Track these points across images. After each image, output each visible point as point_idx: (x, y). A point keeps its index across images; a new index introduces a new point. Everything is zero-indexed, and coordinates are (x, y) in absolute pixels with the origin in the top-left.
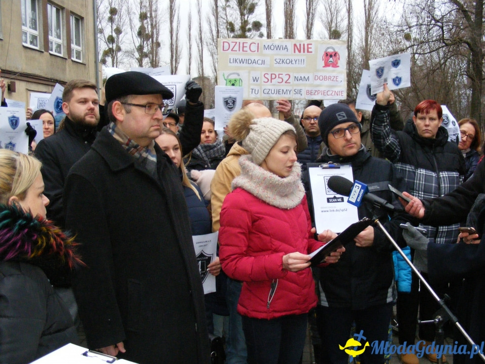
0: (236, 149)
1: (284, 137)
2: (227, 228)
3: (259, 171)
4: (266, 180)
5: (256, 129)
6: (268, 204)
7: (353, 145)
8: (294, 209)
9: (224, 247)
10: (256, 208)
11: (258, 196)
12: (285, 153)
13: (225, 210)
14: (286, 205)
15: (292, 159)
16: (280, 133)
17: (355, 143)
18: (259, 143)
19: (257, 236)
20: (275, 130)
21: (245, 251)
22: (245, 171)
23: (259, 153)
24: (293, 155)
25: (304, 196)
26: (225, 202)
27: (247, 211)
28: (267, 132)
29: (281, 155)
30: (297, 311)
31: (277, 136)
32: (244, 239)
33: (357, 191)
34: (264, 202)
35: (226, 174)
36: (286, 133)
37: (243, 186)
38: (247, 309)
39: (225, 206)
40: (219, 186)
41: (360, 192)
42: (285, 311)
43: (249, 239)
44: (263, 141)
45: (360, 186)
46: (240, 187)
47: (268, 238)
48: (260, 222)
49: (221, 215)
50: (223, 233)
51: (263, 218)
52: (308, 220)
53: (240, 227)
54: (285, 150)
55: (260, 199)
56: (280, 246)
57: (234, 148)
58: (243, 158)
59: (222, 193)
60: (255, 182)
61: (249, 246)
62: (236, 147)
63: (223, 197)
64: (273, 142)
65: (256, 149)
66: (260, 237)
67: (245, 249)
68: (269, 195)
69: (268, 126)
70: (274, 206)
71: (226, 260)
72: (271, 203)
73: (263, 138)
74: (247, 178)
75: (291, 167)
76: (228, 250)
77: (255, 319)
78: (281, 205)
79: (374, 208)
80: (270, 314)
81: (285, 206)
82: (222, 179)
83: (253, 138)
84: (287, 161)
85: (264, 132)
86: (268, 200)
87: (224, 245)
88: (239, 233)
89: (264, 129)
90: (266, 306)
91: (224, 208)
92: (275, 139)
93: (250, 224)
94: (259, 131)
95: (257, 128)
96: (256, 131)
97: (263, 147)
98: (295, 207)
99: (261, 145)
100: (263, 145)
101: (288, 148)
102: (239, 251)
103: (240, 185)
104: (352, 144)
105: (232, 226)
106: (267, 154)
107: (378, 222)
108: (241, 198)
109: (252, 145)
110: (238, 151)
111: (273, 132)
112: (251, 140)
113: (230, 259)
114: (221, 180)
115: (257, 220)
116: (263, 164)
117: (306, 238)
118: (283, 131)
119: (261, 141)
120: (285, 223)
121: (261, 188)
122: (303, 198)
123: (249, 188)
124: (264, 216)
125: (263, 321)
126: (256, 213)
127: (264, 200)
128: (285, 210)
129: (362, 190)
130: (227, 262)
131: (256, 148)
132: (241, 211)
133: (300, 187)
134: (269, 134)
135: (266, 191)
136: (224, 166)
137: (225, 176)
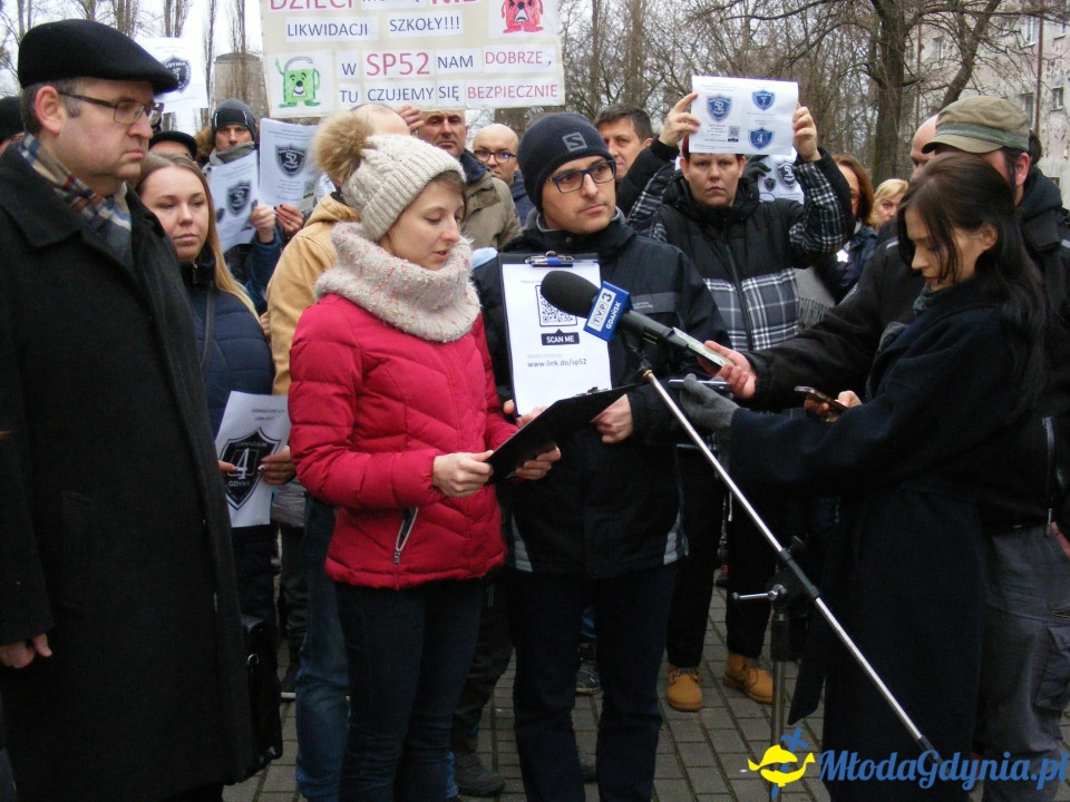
0: (330, 208)
1: (434, 187)
2: (307, 385)
3: (377, 257)
4: (394, 274)
5: (374, 162)
6: (401, 331)
7: (601, 208)
8: (456, 343)
9: (301, 426)
10: (372, 339)
11: (377, 311)
12: (434, 222)
13: (302, 344)
14: (438, 330)
15: (447, 236)
16: (426, 178)
17: (605, 204)
18: (376, 195)
19: (374, 400)
20: (416, 168)
21: (348, 437)
22: (346, 256)
23: (376, 216)
24: (451, 227)
25: (479, 316)
26: (300, 325)
27: (352, 346)
28: (396, 172)
29: (424, 227)
30: (460, 572)
31: (420, 184)
32: (345, 409)
33: (606, 306)
34: (391, 326)
35: (307, 262)
36: (442, 177)
37: (343, 290)
38: (348, 567)
39: (300, 335)
40: (293, 289)
41: (612, 308)
42: (432, 571)
43: (357, 410)
44: (387, 191)
45: (614, 295)
46: (335, 293)
47: (398, 407)
48: (380, 370)
49: (293, 355)
50: (299, 396)
51: (388, 360)
52: (486, 370)
53: (337, 382)
54: (435, 216)
55: (381, 320)
56: (426, 424)
57: (324, 207)
58: (341, 228)
59: (297, 307)
60: (370, 281)
61: (356, 425)
62: (329, 204)
63: (296, 314)
64: (409, 196)
65: (370, 207)
66: (382, 406)
67: (347, 431)
68: (401, 310)
69: (402, 157)
70: (414, 336)
71: (306, 455)
72: (406, 328)
73: (387, 185)
74: (352, 272)
75: (444, 253)
76: (311, 434)
77: (367, 589)
78: (428, 331)
79: (642, 345)
80: (401, 577)
81: (437, 333)
82: (299, 275)
83: (366, 180)
84: (436, 241)
85: (390, 170)
86: (399, 321)
87: (299, 423)
88: (337, 395)
89: (390, 164)
90: (392, 558)
91: (300, 340)
92: (414, 190)
93: (358, 375)
94: (380, 167)
95: (376, 158)
96: (373, 165)
97: (386, 205)
98: (458, 337)
99: (381, 200)
100: (387, 201)
101: (442, 213)
102: (335, 437)
103: (335, 289)
104: (599, 205)
105: (319, 380)
106: (392, 221)
107: (651, 375)
108: (339, 317)
109: (361, 195)
110: (334, 213)
111: (411, 174)
112: (361, 186)
113: (316, 454)
114: (296, 277)
115: (377, 365)
116: (384, 240)
117: (482, 410)
118: (432, 173)
119: (381, 190)
120: (436, 372)
121: (382, 294)
122: (477, 320)
123: (357, 293)
124: (391, 357)
125: (385, 591)
126: (370, 351)
127: (390, 320)
128: (437, 344)
129: (618, 305)
130: (306, 460)
131: (369, 204)
132: (339, 347)
133: (469, 297)
134: (402, 176)
135: (394, 300)
136: (302, 245)
137: (305, 267)
